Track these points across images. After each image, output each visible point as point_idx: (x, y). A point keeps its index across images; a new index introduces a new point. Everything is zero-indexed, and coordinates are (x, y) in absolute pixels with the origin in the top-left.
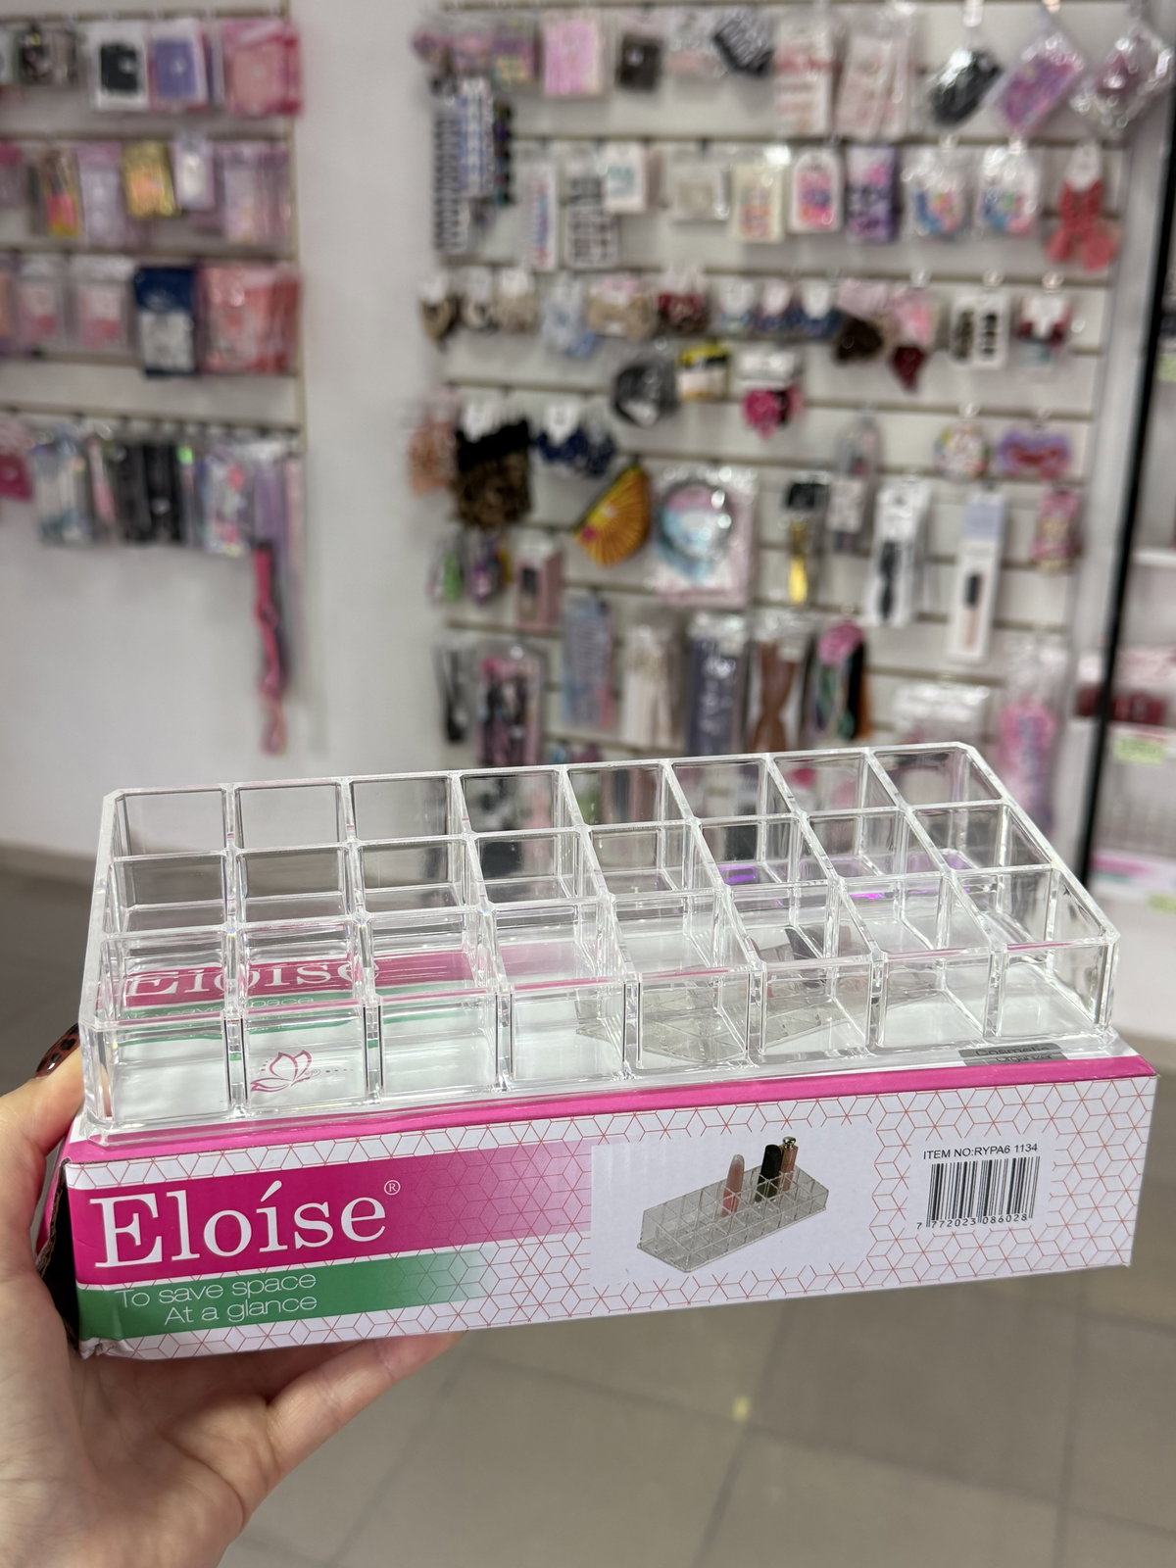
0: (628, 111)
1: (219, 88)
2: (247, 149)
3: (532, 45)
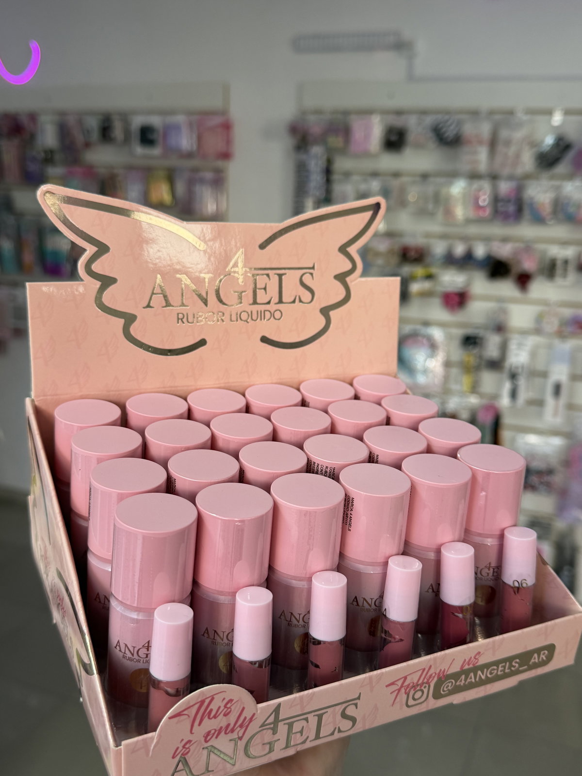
0: (388, 161)
1: (195, 147)
2: (209, 175)
3: (345, 131)
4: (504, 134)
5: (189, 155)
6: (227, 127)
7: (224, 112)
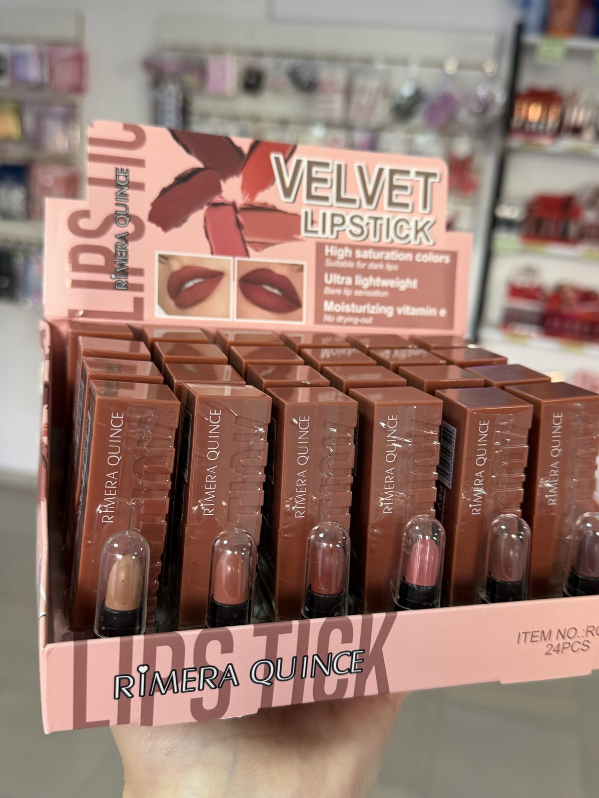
0: (246, 104)
1: (46, 79)
2: (59, 109)
3: (200, 70)
4: (360, 82)
5: (39, 87)
6: (80, 60)
7: (78, 44)
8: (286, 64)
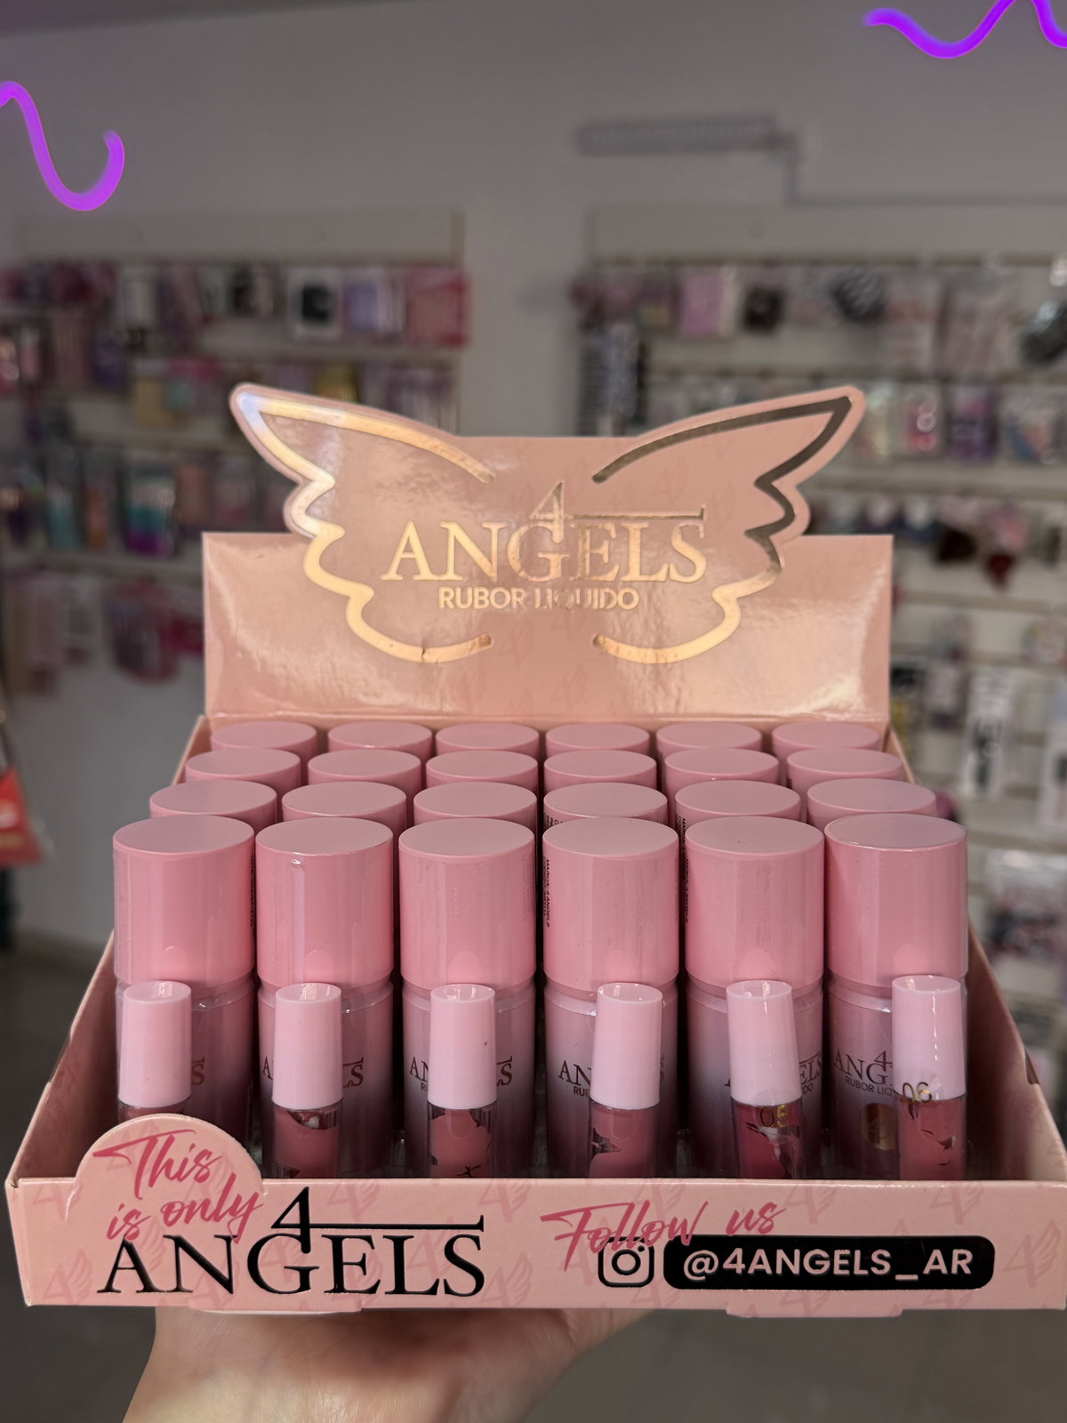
0: (752, 351)
1: (400, 325)
2: (424, 375)
3: (672, 296)
4: (964, 300)
5: (391, 339)
6: (458, 288)
7: (453, 262)
8: (826, 276)
